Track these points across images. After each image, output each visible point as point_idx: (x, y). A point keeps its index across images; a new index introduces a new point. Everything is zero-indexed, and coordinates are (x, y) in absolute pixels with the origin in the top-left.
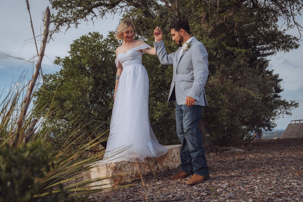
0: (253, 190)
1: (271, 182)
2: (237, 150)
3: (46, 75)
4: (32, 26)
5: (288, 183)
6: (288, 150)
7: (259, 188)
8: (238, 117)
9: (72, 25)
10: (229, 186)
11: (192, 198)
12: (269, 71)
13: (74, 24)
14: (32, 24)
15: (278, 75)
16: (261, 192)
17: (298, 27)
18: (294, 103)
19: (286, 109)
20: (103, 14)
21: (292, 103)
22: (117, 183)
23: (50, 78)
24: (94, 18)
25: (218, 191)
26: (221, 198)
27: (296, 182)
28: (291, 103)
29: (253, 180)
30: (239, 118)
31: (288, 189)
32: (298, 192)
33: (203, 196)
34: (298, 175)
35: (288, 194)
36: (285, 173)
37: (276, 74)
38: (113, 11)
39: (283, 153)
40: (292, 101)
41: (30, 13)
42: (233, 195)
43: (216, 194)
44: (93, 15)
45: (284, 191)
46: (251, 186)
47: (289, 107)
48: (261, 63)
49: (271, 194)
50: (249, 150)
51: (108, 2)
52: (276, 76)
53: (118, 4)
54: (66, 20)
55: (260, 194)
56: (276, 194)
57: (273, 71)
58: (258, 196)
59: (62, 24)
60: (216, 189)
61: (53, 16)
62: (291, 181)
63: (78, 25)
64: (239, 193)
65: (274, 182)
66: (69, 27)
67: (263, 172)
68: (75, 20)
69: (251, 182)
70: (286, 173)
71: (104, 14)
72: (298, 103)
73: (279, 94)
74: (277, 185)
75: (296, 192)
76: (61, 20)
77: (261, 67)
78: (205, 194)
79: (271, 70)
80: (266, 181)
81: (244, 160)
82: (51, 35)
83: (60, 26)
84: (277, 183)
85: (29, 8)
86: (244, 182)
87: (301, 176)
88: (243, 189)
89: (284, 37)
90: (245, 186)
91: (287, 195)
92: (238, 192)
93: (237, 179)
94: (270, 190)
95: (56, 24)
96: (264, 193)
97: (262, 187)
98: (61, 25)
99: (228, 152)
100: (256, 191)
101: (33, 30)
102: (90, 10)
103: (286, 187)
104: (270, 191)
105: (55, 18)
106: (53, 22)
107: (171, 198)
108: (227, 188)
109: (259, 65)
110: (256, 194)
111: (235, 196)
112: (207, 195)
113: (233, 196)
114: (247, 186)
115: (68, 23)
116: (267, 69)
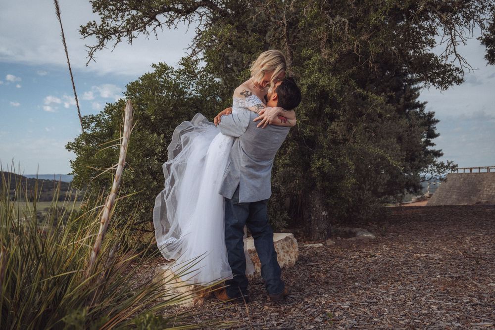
0: (381, 314)
1: (405, 302)
2: (366, 235)
3: (85, 117)
4: (64, 41)
5: (426, 306)
6: (437, 236)
7: (390, 312)
8: (369, 185)
9: (125, 39)
10: (351, 307)
11: (303, 325)
12: (420, 103)
13: (127, 38)
14: (64, 39)
15: (434, 113)
16: (391, 319)
17: (460, 61)
18: (451, 165)
19: (439, 173)
20: (171, 21)
21: (449, 165)
23: (92, 122)
24: (158, 29)
25: (337, 315)
26: (340, 327)
27: (438, 304)
28: (447, 164)
29: (383, 297)
30: (369, 186)
31: (426, 315)
32: (437, 320)
33: (317, 322)
34: (442, 289)
35: (425, 325)
36: (426, 284)
37: (431, 111)
38: (187, 18)
39: (429, 242)
40: (450, 162)
41: (60, 22)
42: (356, 323)
43: (333, 320)
44: (157, 23)
45: (420, 318)
46: (380, 309)
47: (444, 170)
48: (407, 94)
49: (403, 322)
50: (383, 235)
51: (180, 7)
52: (431, 115)
53: (197, 10)
54: (116, 31)
55: (389, 322)
56: (409, 323)
57: (425, 103)
58: (387, 325)
59: (109, 37)
60: (335, 311)
61: (95, 24)
62: (432, 300)
63: (133, 39)
64: (364, 320)
65: (409, 303)
66: (119, 40)
67: (397, 281)
68: (129, 32)
69: (380, 299)
70: (428, 285)
71: (173, 20)
72: (457, 165)
73: (433, 141)
74: (413, 307)
75: (434, 320)
76: (107, 30)
77: (407, 101)
78: (320, 321)
79: (423, 102)
80: (399, 300)
81: (375, 257)
82: (92, 54)
83: (106, 40)
84: (413, 304)
85: (59, 14)
86: (371, 301)
87: (445, 291)
88: (369, 313)
89: (441, 66)
90: (372, 307)
91: (422, 326)
92: (362, 318)
93: (363, 293)
94: (403, 316)
95: (99, 37)
96: (395, 320)
97: (393, 310)
98: (108, 39)
99: (353, 239)
100: (385, 317)
101: (66, 47)
102: (153, 18)
103: (423, 311)
104: (403, 318)
105: (98, 28)
106: (94, 33)
107: (275, 325)
108: (348, 309)
109: (405, 98)
110: (385, 322)
111: (358, 325)
112: (323, 321)
113: (355, 325)
114: (375, 307)
115: (117, 34)
116: (417, 100)
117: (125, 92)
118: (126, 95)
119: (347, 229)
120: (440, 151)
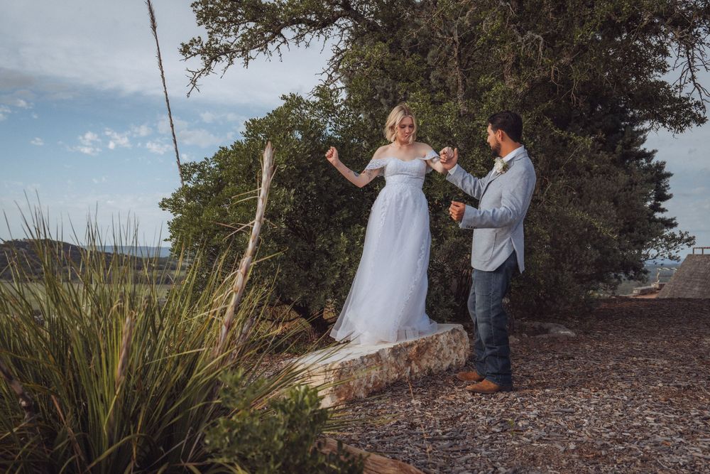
0: (578, 426)
1: (612, 412)
2: (562, 332)
3: (185, 165)
4: (161, 64)
5: (640, 417)
6: (664, 336)
7: (590, 424)
8: (570, 263)
9: (239, 61)
10: (539, 416)
11: (476, 435)
12: (647, 151)
13: (242, 60)
14: (160, 60)
15: (665, 163)
16: (591, 431)
17: (700, 93)
18: (685, 237)
19: (668, 249)
20: (299, 38)
21: (682, 237)
22: (343, 398)
23: (194, 172)
24: (283, 47)
25: (521, 425)
26: (524, 439)
27: (655, 416)
28: (680, 236)
29: (583, 406)
30: (570, 266)
31: (638, 427)
32: (652, 434)
33: (494, 432)
34: (663, 399)
35: (636, 439)
36: (642, 393)
37: (660, 161)
38: (322, 32)
39: (652, 343)
40: (683, 232)
41: (156, 38)
42: (545, 434)
43: (516, 431)
44: (281, 40)
45: (630, 431)
46: (577, 419)
47: (675, 245)
48: (627, 139)
49: (607, 436)
50: (586, 333)
51: (313, 17)
52: (660, 166)
53: (336, 22)
54: (227, 50)
55: (589, 434)
56: (616, 436)
57: (654, 152)
58: (586, 438)
59: (218, 59)
60: (517, 421)
61: (200, 41)
62: (648, 411)
63: (250, 61)
64: (556, 431)
65: (617, 414)
66: (231, 62)
67: (603, 389)
68: (245, 52)
69: (578, 409)
70: (644, 395)
71: (303, 35)
72: (694, 237)
73: (663, 205)
74: (622, 418)
75: (648, 434)
76: (216, 50)
77: (625, 149)
78: (498, 430)
79: (651, 151)
80: (604, 410)
81: (574, 359)
82: (195, 81)
83: (214, 62)
84: (622, 416)
85: (154, 28)
86: (566, 410)
87: (667, 402)
88: (562, 423)
90: (567, 417)
91: (632, 440)
92: (553, 430)
93: (555, 402)
94: (607, 428)
95: (205, 58)
96: (597, 433)
97: (595, 421)
98: (216, 60)
99: (545, 336)
100: (584, 429)
101: (163, 72)
102: (277, 33)
103: (635, 424)
104: (608, 430)
105: (204, 46)
106: (199, 53)
107: (440, 433)
108: (535, 419)
109: (623, 144)
110: (583, 434)
111: (549, 437)
112: (502, 431)
113: (544, 436)
114: (571, 418)
115: (228, 55)
116: (642, 148)
117: (245, 132)
118: (245, 136)
119: (537, 324)
120: (672, 219)
